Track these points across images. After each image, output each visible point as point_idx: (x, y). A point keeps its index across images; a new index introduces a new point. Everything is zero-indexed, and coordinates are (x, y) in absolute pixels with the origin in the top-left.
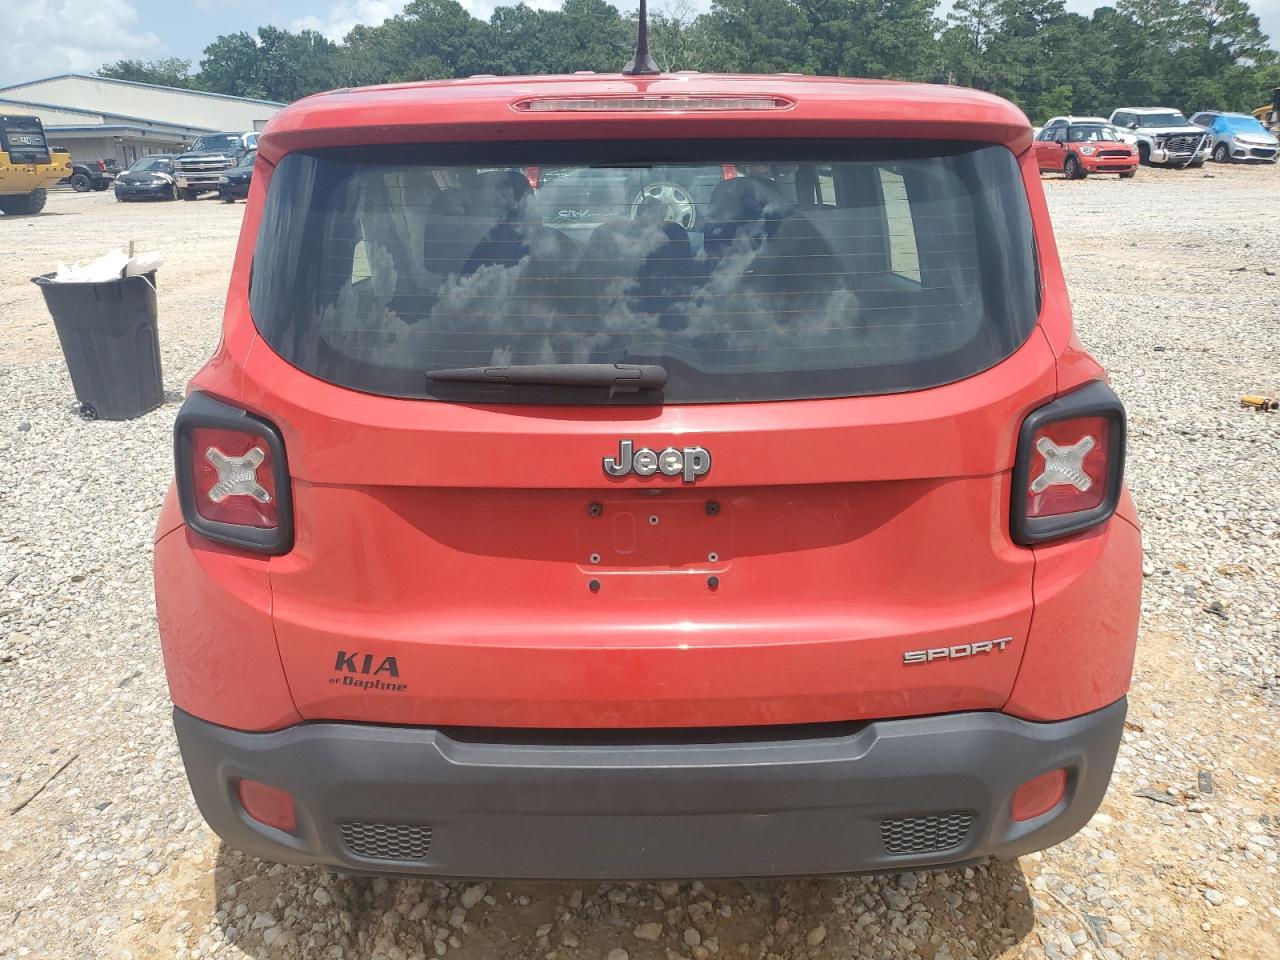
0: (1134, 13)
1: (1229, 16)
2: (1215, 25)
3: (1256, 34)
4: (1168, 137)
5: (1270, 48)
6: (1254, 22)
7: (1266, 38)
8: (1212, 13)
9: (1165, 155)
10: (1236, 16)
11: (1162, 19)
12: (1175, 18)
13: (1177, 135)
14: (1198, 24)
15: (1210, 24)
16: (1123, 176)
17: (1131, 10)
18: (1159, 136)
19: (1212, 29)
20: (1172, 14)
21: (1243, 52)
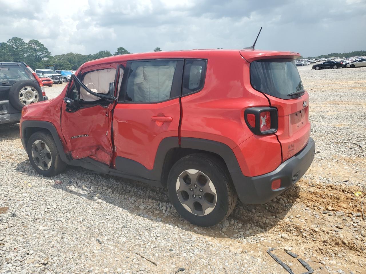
0: (13, 45)
1: (39, 47)
2: (36, 49)
3: (47, 52)
4: (53, 76)
5: (52, 55)
6: (46, 49)
7: (50, 53)
8: (35, 46)
9: (53, 81)
10: (41, 47)
11: (22, 47)
12: (26, 47)
13: (55, 76)
14: (32, 49)
15: (35, 49)
16: (49, 86)
17: (13, 44)
18: (50, 76)
19: (36, 51)
20: (24, 46)
21: (45, 56)
